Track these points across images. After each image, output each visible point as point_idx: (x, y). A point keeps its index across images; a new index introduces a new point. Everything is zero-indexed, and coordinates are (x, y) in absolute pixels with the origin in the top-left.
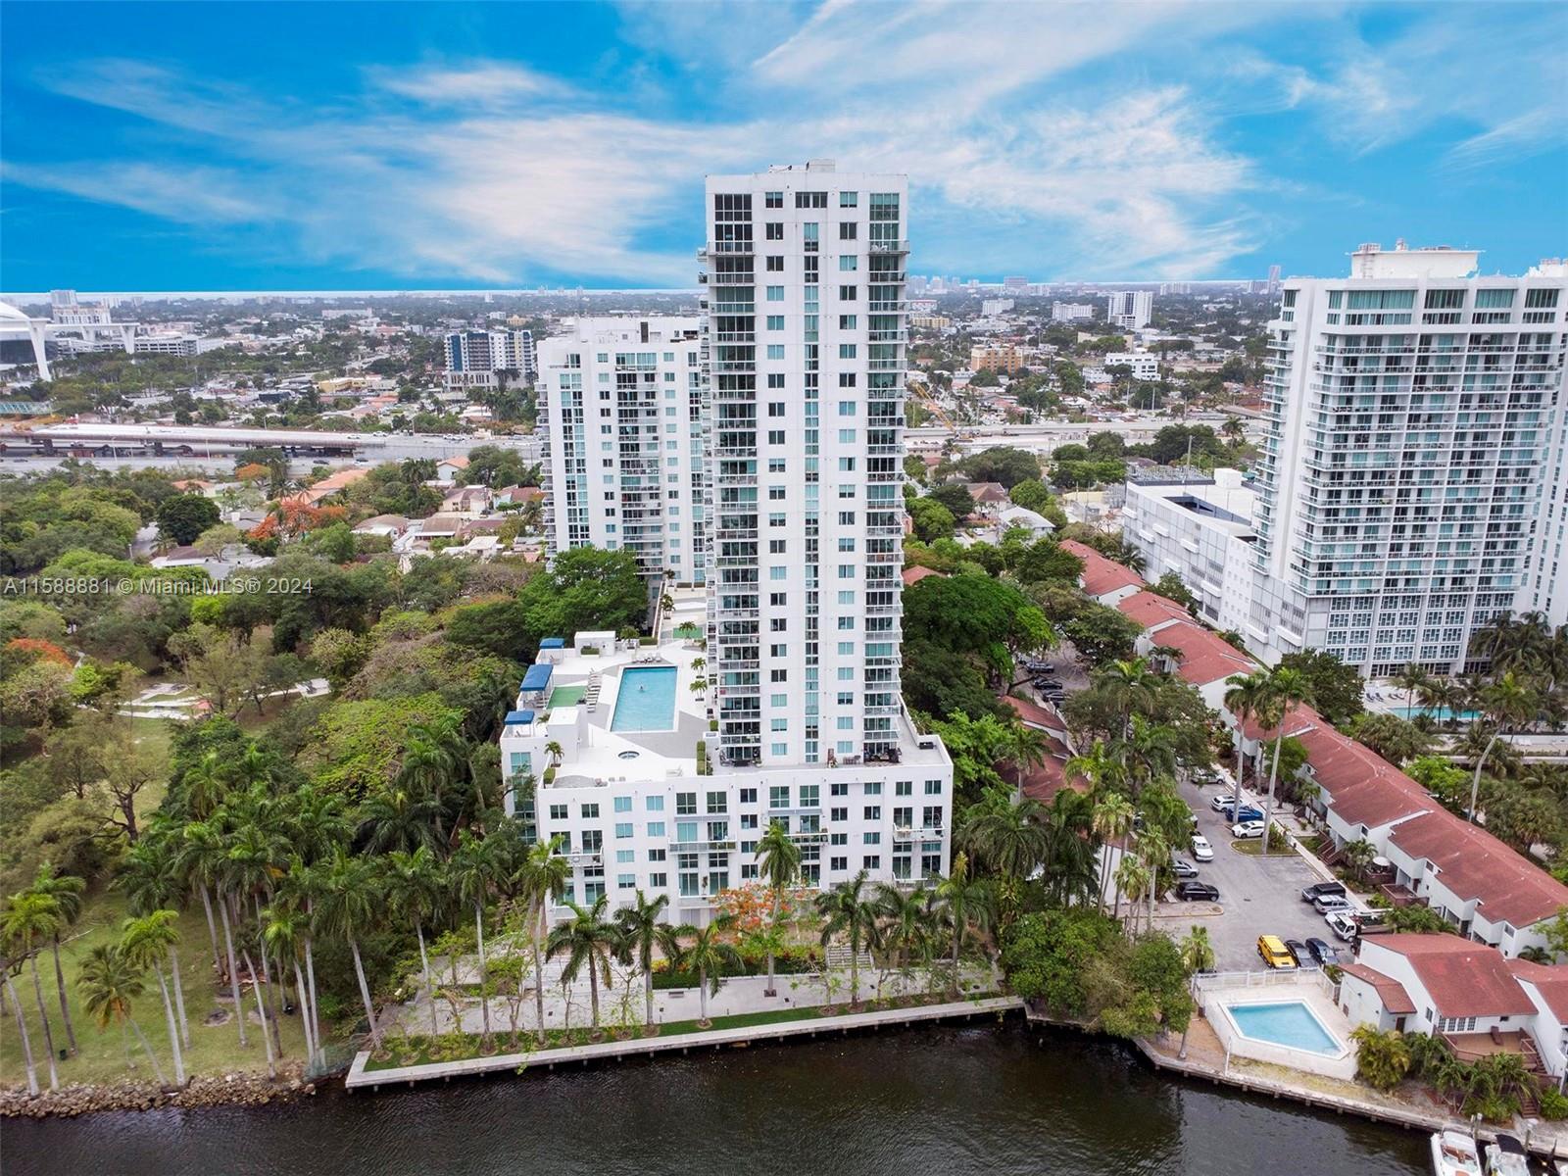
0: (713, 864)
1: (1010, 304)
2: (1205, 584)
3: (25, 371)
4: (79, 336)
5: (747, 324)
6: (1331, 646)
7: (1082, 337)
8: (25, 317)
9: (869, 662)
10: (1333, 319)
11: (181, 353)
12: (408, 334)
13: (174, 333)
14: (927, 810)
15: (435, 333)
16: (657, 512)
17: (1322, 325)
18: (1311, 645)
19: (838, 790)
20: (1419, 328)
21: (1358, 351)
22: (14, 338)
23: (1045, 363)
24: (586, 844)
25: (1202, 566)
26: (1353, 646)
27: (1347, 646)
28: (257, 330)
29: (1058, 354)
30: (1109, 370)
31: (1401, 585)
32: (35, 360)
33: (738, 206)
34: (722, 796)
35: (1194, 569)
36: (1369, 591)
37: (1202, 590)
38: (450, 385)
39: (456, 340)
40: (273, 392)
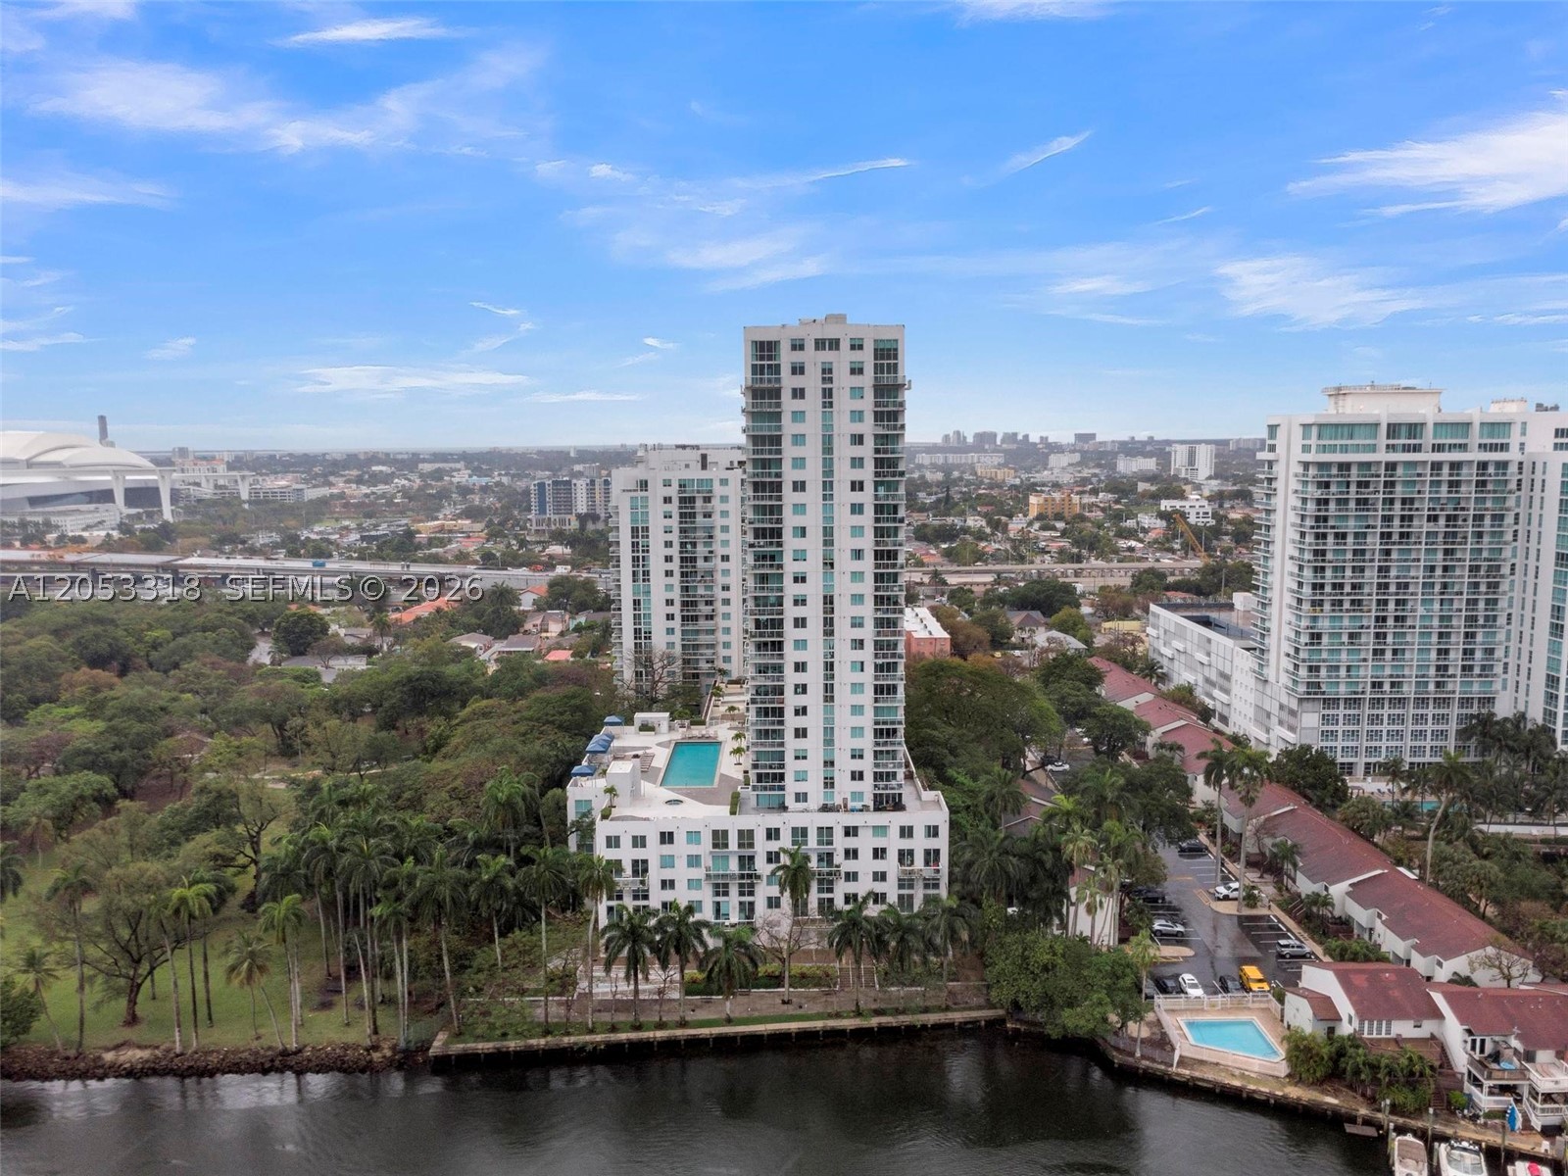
0: (742, 894)
1: (1077, 457)
2: (1216, 693)
3: (150, 515)
4: (198, 484)
5: (777, 440)
6: (1325, 744)
7: (1142, 487)
8: (151, 466)
9: (876, 723)
10: (1306, 449)
11: (291, 500)
12: (498, 484)
13: (283, 483)
14: (927, 852)
15: (521, 485)
16: (710, 617)
17: (1298, 455)
18: (1306, 741)
19: (851, 831)
20: (1383, 456)
21: (1329, 476)
22: (143, 485)
23: (1103, 510)
24: (635, 873)
25: (1214, 677)
26: (1346, 744)
27: (1339, 744)
28: (359, 481)
29: (1117, 502)
30: (1162, 515)
31: (1387, 687)
32: (160, 505)
33: (770, 350)
34: (751, 833)
35: (1208, 680)
36: (1355, 693)
37: (1214, 699)
38: (534, 527)
39: (541, 486)
40: (373, 533)
